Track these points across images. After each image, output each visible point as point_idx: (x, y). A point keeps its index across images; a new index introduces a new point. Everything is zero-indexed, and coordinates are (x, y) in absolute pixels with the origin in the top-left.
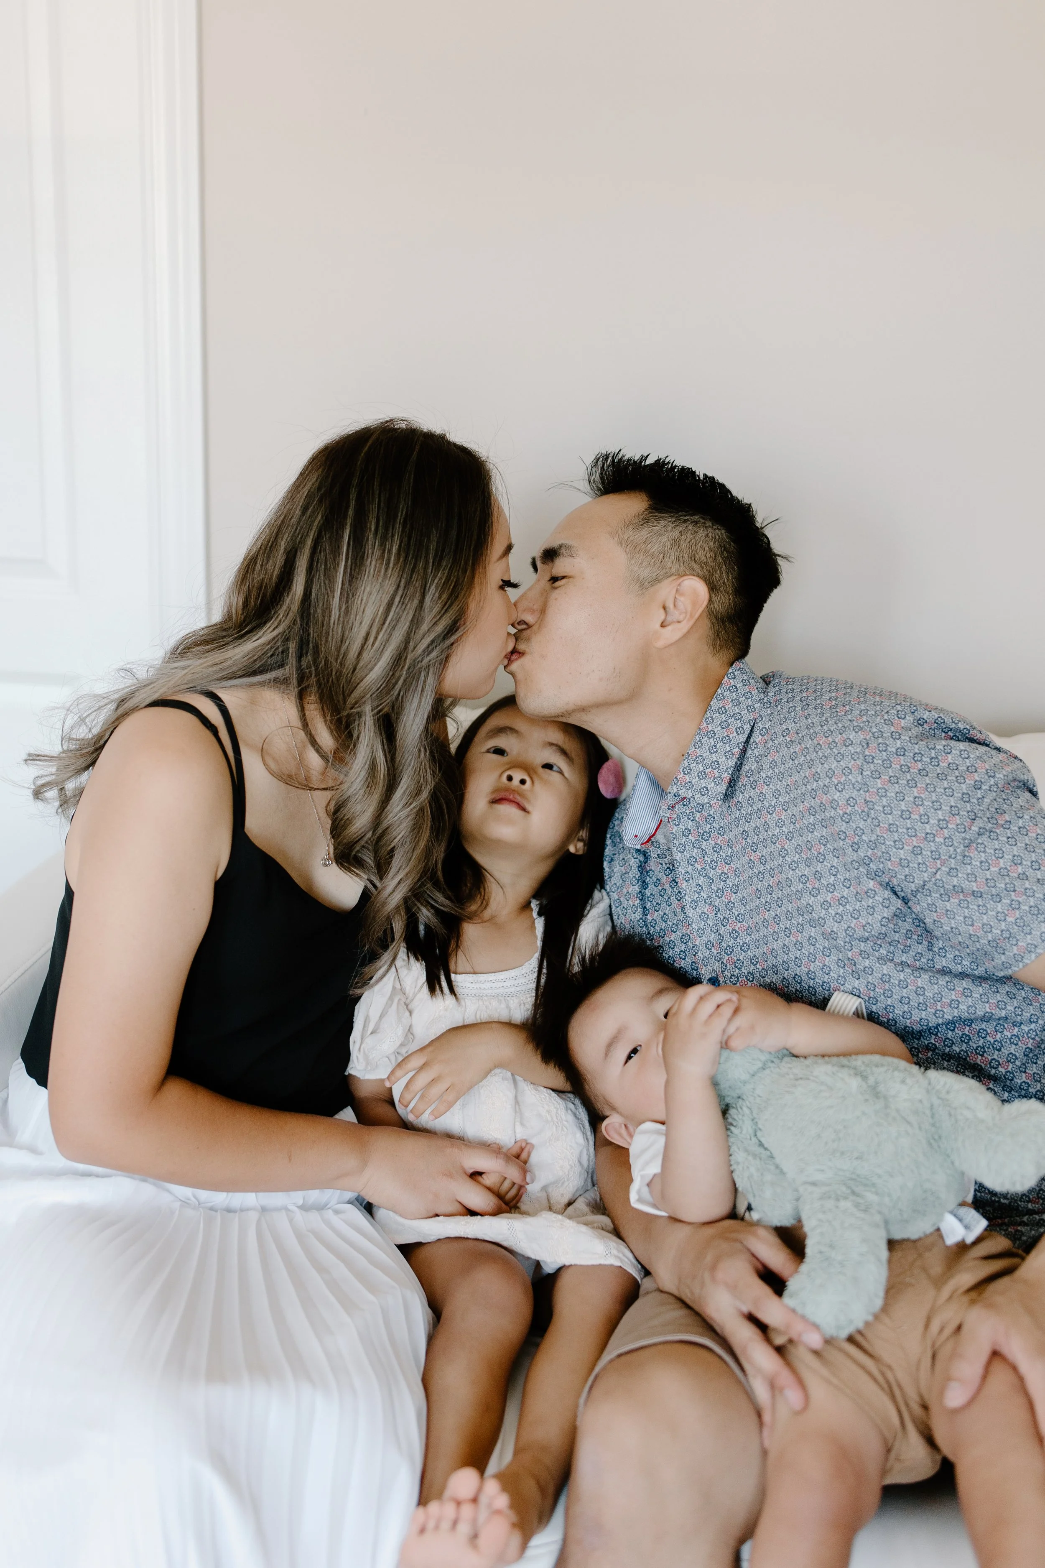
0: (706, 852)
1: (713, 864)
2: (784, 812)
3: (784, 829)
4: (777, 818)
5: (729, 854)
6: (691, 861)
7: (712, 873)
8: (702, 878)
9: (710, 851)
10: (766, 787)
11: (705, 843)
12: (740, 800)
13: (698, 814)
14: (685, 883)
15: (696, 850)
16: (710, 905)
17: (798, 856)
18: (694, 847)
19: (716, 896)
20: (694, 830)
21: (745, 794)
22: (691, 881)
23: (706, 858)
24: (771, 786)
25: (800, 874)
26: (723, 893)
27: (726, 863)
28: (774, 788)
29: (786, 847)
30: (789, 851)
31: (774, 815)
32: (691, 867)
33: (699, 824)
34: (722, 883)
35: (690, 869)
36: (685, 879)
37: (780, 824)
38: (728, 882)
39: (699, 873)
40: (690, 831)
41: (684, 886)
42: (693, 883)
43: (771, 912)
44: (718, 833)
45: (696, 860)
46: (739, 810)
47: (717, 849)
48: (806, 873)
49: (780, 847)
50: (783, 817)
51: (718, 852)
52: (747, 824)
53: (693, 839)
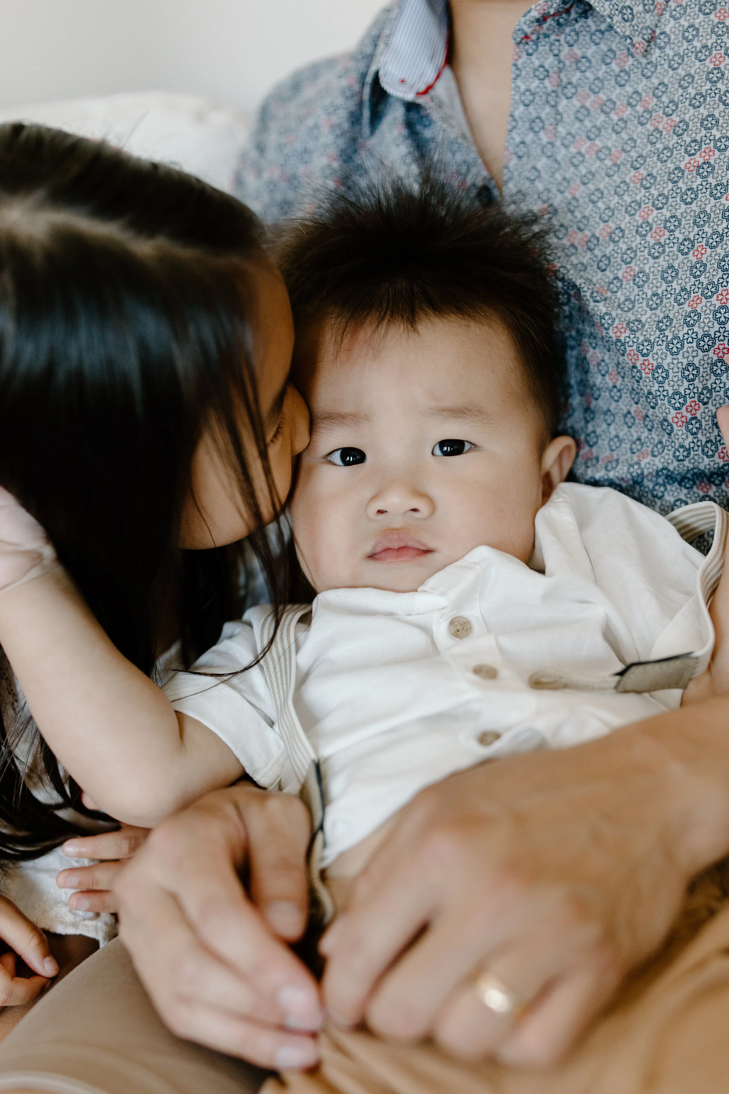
0: (562, 118)
1: (569, 139)
5: (598, 123)
7: (561, 154)
8: (545, 159)
9: (568, 118)
16: (544, 202)
19: (558, 190)
20: (554, 73)
23: (560, 128)
26: (569, 184)
27: (589, 138)
34: (572, 169)
38: (580, 167)
39: (542, 150)
42: (527, 163)
44: (590, 88)
45: (543, 125)
47: (582, 114)
53: (550, 88)
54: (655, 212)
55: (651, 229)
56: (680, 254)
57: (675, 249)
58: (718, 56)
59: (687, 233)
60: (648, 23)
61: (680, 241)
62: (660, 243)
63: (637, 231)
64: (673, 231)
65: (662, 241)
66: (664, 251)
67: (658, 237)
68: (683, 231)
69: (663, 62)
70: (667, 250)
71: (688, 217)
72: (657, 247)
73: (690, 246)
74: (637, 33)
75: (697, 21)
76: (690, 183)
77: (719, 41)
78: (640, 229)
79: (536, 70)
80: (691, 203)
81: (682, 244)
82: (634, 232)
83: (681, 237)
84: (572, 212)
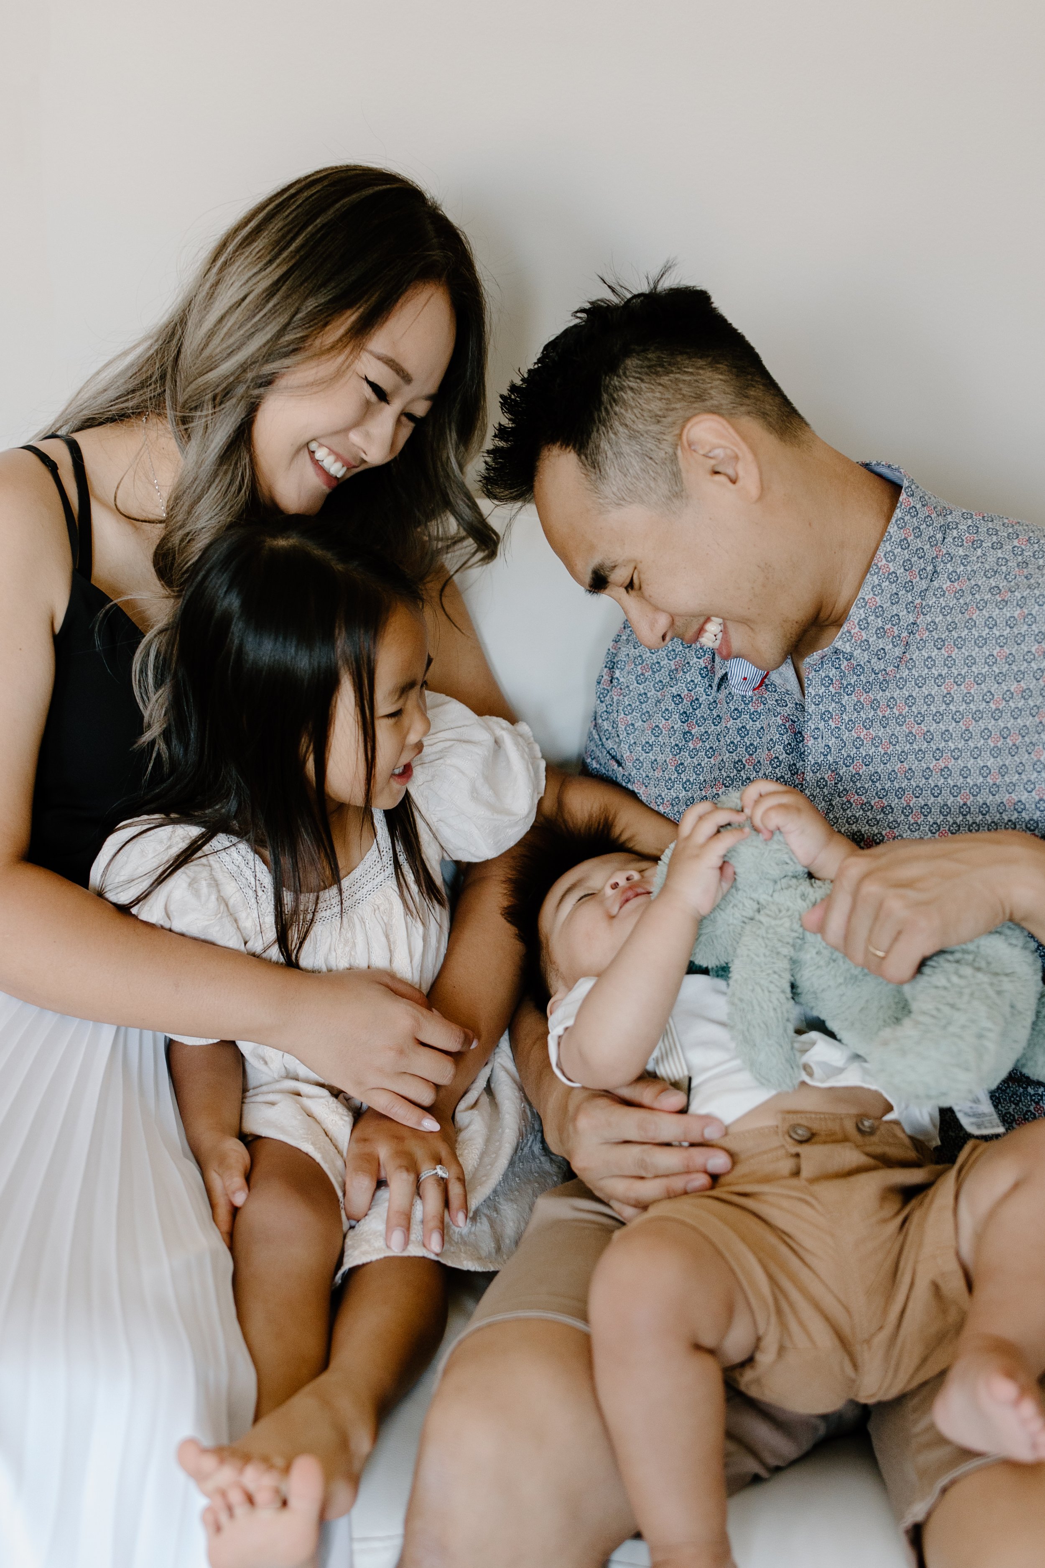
0: (845, 709)
1: (851, 725)
2: (976, 686)
3: (971, 706)
4: (965, 691)
5: (870, 716)
6: (825, 716)
7: (846, 735)
8: (834, 739)
9: (849, 709)
10: (956, 650)
11: (846, 697)
12: (914, 657)
13: (846, 663)
14: (812, 741)
15: (834, 705)
16: (833, 771)
17: (982, 741)
18: (832, 700)
19: (844, 764)
20: (837, 680)
21: (923, 652)
22: (820, 740)
23: (844, 716)
24: (963, 650)
25: (982, 765)
26: (853, 762)
27: (865, 727)
28: (967, 654)
29: (971, 728)
30: (974, 734)
31: (962, 687)
32: (823, 723)
33: (844, 674)
34: (855, 750)
35: (821, 725)
36: (813, 737)
37: (967, 699)
38: (861, 750)
39: (832, 733)
40: (832, 680)
41: (810, 744)
42: (821, 743)
43: (920, 799)
44: (863, 688)
45: (832, 716)
46: (909, 669)
47: (858, 707)
48: (989, 764)
49: (964, 728)
50: (972, 691)
51: (859, 712)
52: (917, 689)
53: (834, 691)
54: (915, 799)
55: (912, 812)
56: (929, 833)
57: (927, 829)
58: (949, 684)
59: (935, 819)
60: (897, 654)
61: (931, 823)
62: (917, 823)
63: (902, 812)
64: (926, 816)
65: (919, 822)
66: (919, 829)
67: (916, 819)
68: (933, 816)
69: (910, 679)
70: (922, 828)
71: (936, 807)
72: (915, 825)
73: (937, 828)
74: (889, 664)
75: (933, 654)
76: (936, 782)
77: (950, 672)
78: (905, 811)
79: (822, 679)
80: (937, 797)
81: (932, 826)
82: (900, 811)
83: (932, 821)
84: (854, 782)
